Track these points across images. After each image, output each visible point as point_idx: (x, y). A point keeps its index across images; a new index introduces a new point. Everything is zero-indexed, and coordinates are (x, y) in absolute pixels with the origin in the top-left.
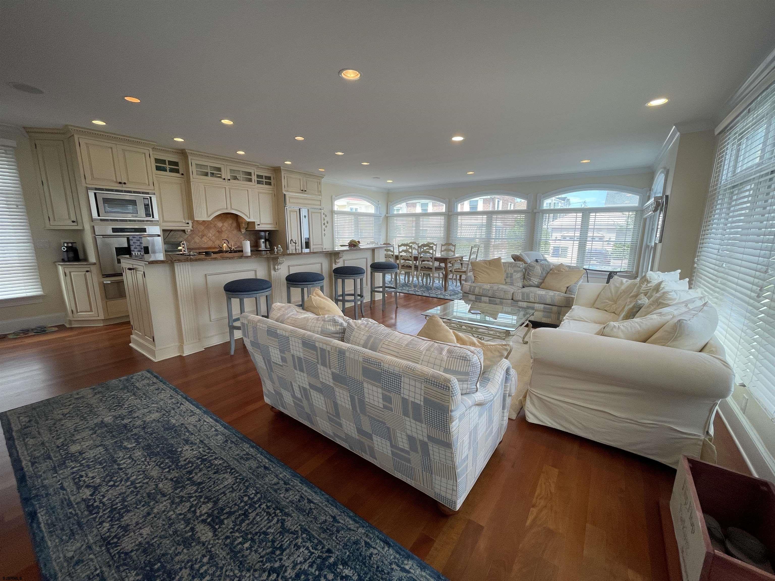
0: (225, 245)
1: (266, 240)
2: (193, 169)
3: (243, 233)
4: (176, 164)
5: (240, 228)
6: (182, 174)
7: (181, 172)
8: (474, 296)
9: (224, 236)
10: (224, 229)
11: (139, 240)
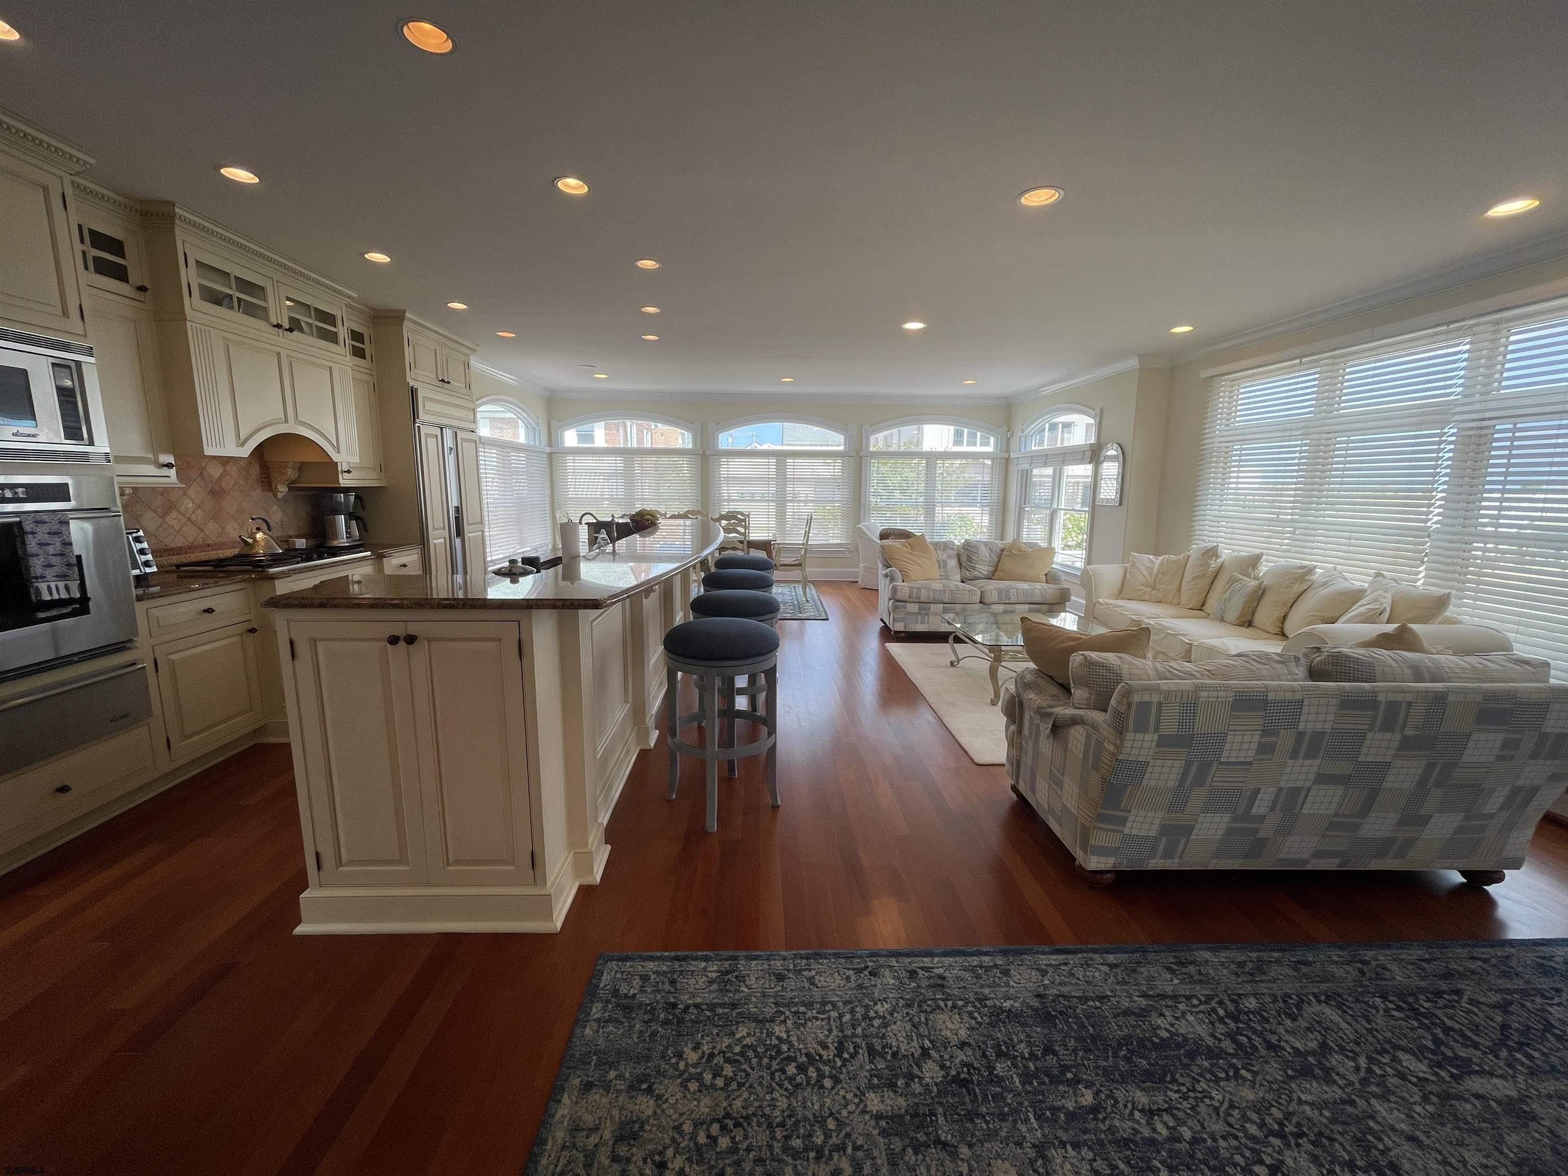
0: (259, 536)
1: (350, 516)
2: (189, 276)
3: (280, 495)
4: (116, 247)
5: (270, 482)
6: (142, 289)
7: (136, 276)
8: (917, 605)
9: (230, 505)
10: (227, 483)
11: (58, 533)
